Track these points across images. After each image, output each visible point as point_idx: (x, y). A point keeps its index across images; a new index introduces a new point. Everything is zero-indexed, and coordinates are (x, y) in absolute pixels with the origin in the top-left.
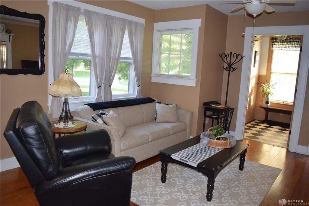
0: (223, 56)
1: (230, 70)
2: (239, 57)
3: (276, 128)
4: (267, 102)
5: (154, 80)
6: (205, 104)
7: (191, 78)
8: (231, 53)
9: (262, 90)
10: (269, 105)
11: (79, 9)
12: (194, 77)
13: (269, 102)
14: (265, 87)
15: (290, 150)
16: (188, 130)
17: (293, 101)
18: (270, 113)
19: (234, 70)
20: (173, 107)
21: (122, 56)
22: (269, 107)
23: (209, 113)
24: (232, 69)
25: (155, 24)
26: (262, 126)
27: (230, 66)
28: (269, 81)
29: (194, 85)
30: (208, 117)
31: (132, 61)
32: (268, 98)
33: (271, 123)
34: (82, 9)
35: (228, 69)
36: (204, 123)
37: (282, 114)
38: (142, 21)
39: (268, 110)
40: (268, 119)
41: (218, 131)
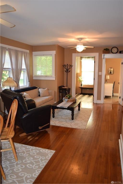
0: (64, 66)
1: (67, 72)
2: (71, 66)
3: (87, 96)
4: (81, 85)
5: (34, 78)
6: (59, 87)
7: (53, 76)
8: (67, 64)
9: (79, 80)
10: (82, 86)
11: (6, 48)
12: (54, 76)
13: (82, 85)
14: (80, 78)
15: (94, 102)
16: (54, 99)
17: (93, 84)
18: (83, 90)
19: (69, 72)
20: (47, 89)
21: (22, 68)
22: (82, 87)
23: (61, 91)
24: (68, 72)
25: (33, 52)
26: (81, 95)
27: (67, 70)
28: (81, 76)
29: (55, 79)
30: (61, 92)
31: (25, 70)
32: (82, 83)
33: (84, 94)
34: (7, 48)
35: (67, 71)
36: (60, 96)
37: (88, 90)
38: (28, 51)
39: (82, 88)
40: (83, 92)
41: (70, 96)
